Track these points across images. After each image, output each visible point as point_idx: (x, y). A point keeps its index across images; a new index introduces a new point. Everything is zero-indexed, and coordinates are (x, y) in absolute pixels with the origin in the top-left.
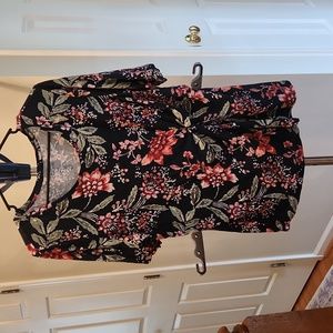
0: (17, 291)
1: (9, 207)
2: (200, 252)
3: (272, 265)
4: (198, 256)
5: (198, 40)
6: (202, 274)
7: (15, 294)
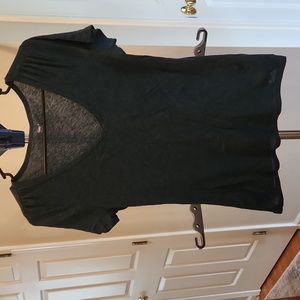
0: (9, 255)
1: (4, 176)
2: (199, 225)
3: (254, 233)
4: (196, 229)
5: (194, 11)
6: (201, 248)
7: (7, 258)
